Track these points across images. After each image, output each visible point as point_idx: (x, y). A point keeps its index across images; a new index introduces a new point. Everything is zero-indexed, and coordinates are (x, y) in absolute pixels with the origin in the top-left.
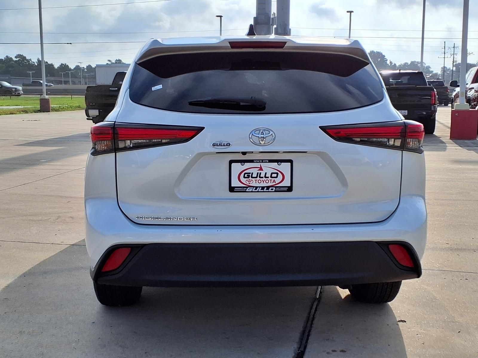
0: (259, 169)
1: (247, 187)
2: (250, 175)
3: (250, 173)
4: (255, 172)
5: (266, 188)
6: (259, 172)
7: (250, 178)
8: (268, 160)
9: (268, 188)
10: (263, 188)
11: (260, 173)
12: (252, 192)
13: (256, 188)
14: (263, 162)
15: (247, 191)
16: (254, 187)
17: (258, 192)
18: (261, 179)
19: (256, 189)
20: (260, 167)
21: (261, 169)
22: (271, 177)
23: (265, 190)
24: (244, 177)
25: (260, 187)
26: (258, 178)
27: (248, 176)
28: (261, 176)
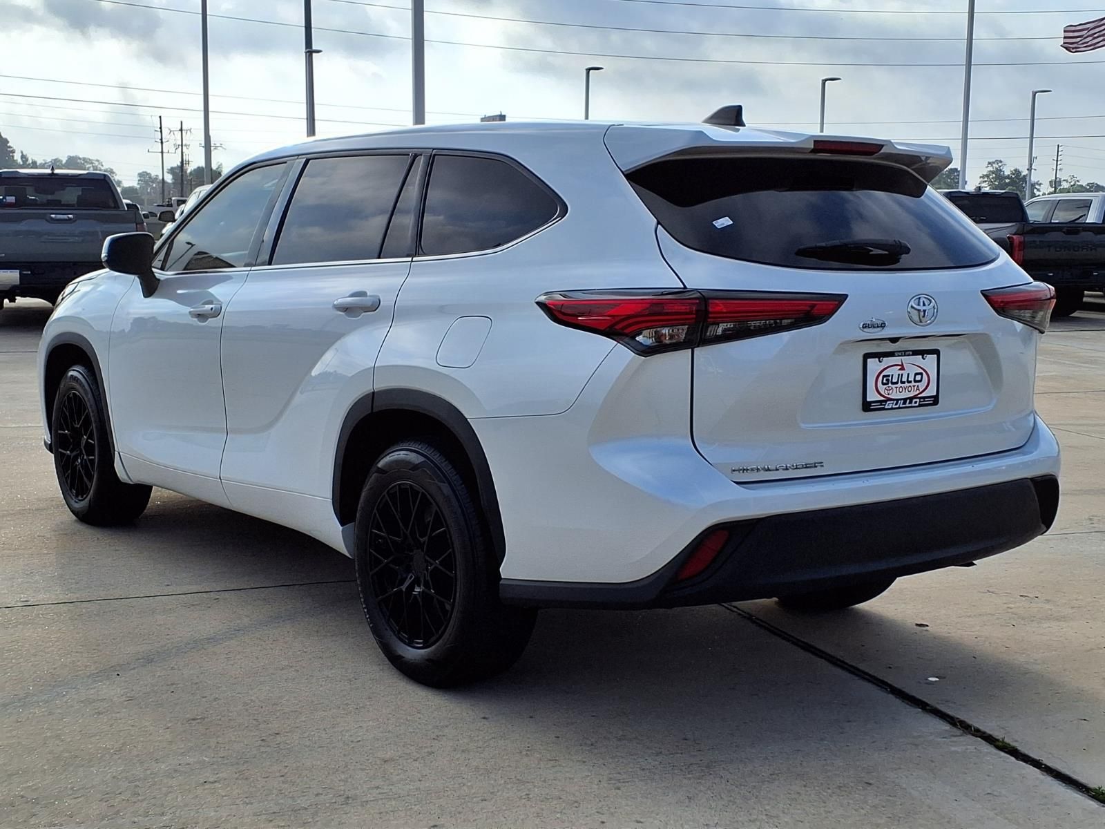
0: (900, 367)
1: (886, 401)
2: (890, 378)
3: (889, 376)
4: (895, 372)
5: (908, 401)
6: (901, 372)
7: (890, 385)
8: (912, 351)
9: (911, 399)
10: (905, 400)
11: (902, 375)
12: (892, 409)
13: (897, 400)
14: (905, 356)
15: (886, 407)
16: (893, 400)
17: (899, 408)
18: (903, 385)
19: (896, 404)
20: (900, 363)
21: (902, 369)
22: (915, 381)
23: (907, 405)
24: (883, 384)
25: (901, 399)
26: (900, 385)
27: (888, 380)
28: (903, 380)
